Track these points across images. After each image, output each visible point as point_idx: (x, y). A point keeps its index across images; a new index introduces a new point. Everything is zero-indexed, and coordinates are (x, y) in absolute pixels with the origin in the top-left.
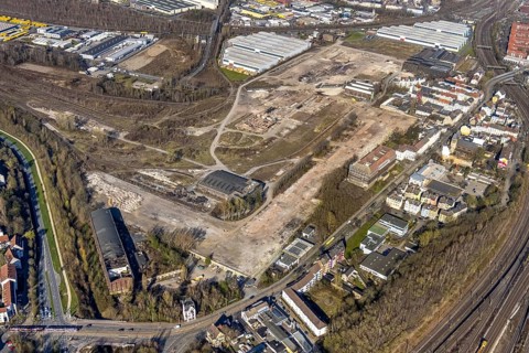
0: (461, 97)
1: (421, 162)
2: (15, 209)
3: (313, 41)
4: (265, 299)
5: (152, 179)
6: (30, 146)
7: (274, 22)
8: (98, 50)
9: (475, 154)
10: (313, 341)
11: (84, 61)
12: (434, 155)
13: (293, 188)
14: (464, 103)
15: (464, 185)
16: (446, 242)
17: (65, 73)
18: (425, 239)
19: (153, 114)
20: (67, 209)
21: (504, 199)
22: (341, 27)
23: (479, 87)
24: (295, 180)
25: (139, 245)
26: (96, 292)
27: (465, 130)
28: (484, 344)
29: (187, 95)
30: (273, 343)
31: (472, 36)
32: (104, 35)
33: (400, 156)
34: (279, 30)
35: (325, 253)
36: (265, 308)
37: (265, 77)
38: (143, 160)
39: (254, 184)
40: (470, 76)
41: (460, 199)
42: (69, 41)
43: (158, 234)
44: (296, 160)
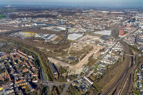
0: (111, 43)
1: (106, 54)
2: (36, 64)
3: (83, 34)
4: (81, 78)
5: (59, 58)
6: (37, 53)
7: (76, 32)
8: (46, 37)
9: (115, 53)
10: (91, 85)
11: (44, 39)
12: (108, 53)
13: (83, 59)
14: (112, 44)
15: (114, 58)
16: (113, 67)
17: (41, 41)
18: (109, 67)
19: (57, 47)
20: (45, 64)
21: (122, 60)
22: (88, 32)
23: (115, 41)
24: (83, 58)
25: (58, 69)
26: (52, 77)
27: (113, 49)
28: (123, 85)
29: (62, 44)
30: (84, 85)
31: (112, 32)
32: (47, 35)
33: (102, 53)
34: (77, 33)
35: (91, 70)
36: (82, 79)
37: (76, 41)
38: (57, 55)
39: (77, 58)
40: (113, 39)
41: (114, 60)
42: (41, 36)
43: (61, 67)
44: (83, 54)
